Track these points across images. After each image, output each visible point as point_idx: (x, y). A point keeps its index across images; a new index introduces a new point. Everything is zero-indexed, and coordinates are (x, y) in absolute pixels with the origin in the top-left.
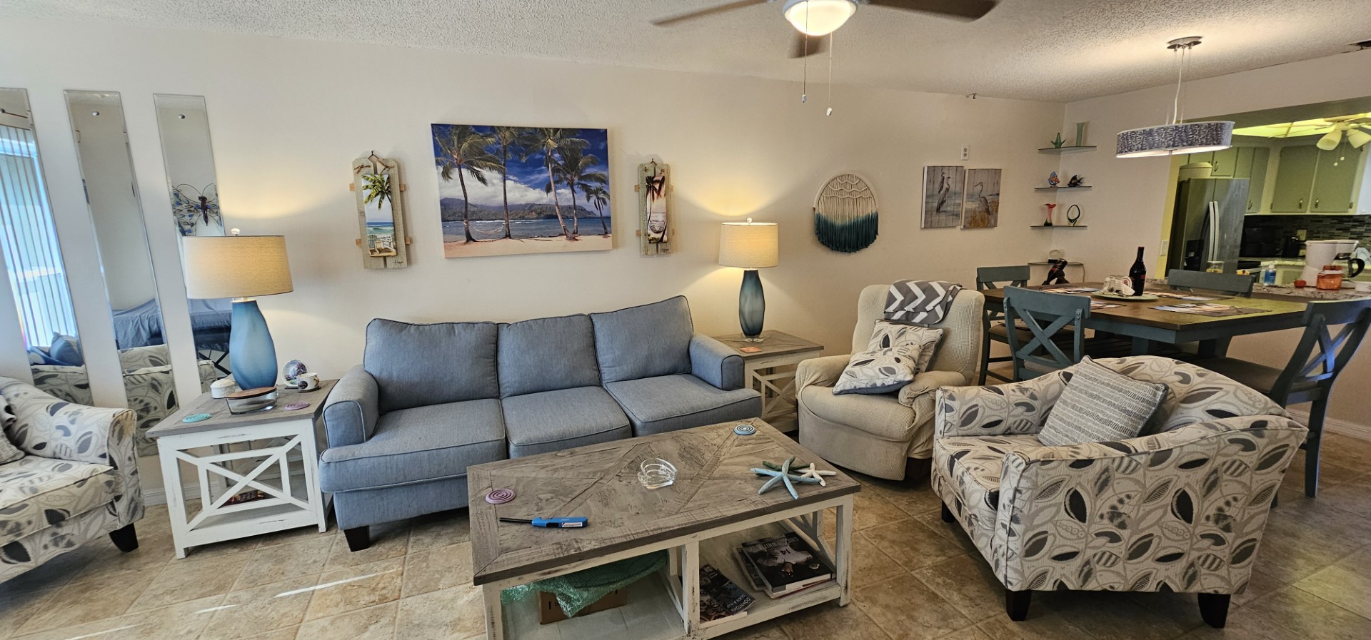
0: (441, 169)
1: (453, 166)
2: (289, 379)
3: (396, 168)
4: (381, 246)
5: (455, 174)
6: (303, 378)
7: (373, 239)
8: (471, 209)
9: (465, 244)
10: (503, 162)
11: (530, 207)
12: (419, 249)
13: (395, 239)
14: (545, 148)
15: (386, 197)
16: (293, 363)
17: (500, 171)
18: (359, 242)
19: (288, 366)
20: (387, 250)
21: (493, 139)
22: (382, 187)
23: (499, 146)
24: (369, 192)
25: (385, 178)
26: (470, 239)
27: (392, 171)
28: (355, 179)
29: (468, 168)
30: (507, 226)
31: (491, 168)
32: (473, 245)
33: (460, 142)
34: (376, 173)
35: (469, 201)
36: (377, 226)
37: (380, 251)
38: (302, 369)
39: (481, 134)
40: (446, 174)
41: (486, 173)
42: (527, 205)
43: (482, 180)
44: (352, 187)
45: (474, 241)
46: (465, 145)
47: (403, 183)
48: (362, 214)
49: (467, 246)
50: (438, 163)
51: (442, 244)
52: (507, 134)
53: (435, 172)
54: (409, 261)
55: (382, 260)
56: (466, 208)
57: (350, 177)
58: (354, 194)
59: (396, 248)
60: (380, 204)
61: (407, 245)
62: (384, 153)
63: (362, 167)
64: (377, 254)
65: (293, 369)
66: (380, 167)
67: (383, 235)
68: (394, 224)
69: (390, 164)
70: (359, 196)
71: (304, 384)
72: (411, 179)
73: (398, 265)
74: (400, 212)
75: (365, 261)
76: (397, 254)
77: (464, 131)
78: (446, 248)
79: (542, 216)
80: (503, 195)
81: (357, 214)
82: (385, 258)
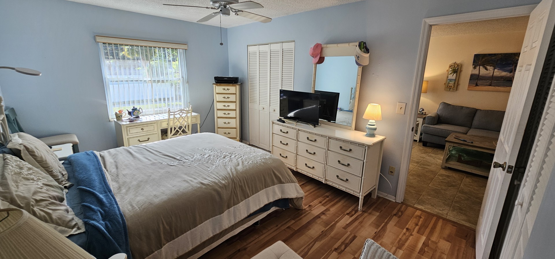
0: (474, 66)
1: (478, 65)
2: (420, 112)
3: (460, 67)
4: (450, 85)
5: (478, 68)
6: (423, 112)
7: (449, 83)
8: (480, 77)
9: (475, 86)
10: (495, 64)
11: (502, 77)
12: (460, 87)
13: (454, 84)
14: (514, 59)
15: (455, 73)
16: (422, 108)
17: (493, 66)
18: (445, 84)
19: (420, 109)
20: (451, 86)
21: (494, 57)
22: (455, 71)
23: (495, 59)
24: (451, 72)
25: (457, 68)
26: (477, 85)
27: (459, 67)
28: (449, 69)
29: (482, 66)
30: (491, 82)
31: (491, 66)
32: (477, 87)
33: (482, 59)
34: (455, 67)
35: (480, 75)
36: (451, 80)
37: (450, 86)
38: (423, 110)
39: (490, 56)
40: (475, 68)
41: (488, 67)
42: (500, 76)
43: (486, 69)
44: (447, 71)
45: (478, 86)
46: (484, 59)
47: (462, 69)
48: (448, 77)
49: (475, 87)
50: (473, 65)
52: (500, 56)
53: (471, 67)
54: (457, 90)
55: (449, 88)
56: (478, 77)
57: (448, 68)
58: (447, 72)
59: (454, 86)
60: (453, 75)
61: (457, 86)
62: (458, 62)
63: (451, 66)
64: (448, 87)
65: (421, 110)
66: (456, 66)
67: (451, 83)
68: (455, 80)
69: (459, 65)
70: (448, 73)
71: (423, 113)
72: (464, 69)
73: (453, 90)
74: (458, 77)
75: (445, 88)
76: (454, 87)
77: (484, 56)
78: (468, 87)
79: (506, 80)
80: (492, 73)
81: (446, 77)
82: (450, 88)
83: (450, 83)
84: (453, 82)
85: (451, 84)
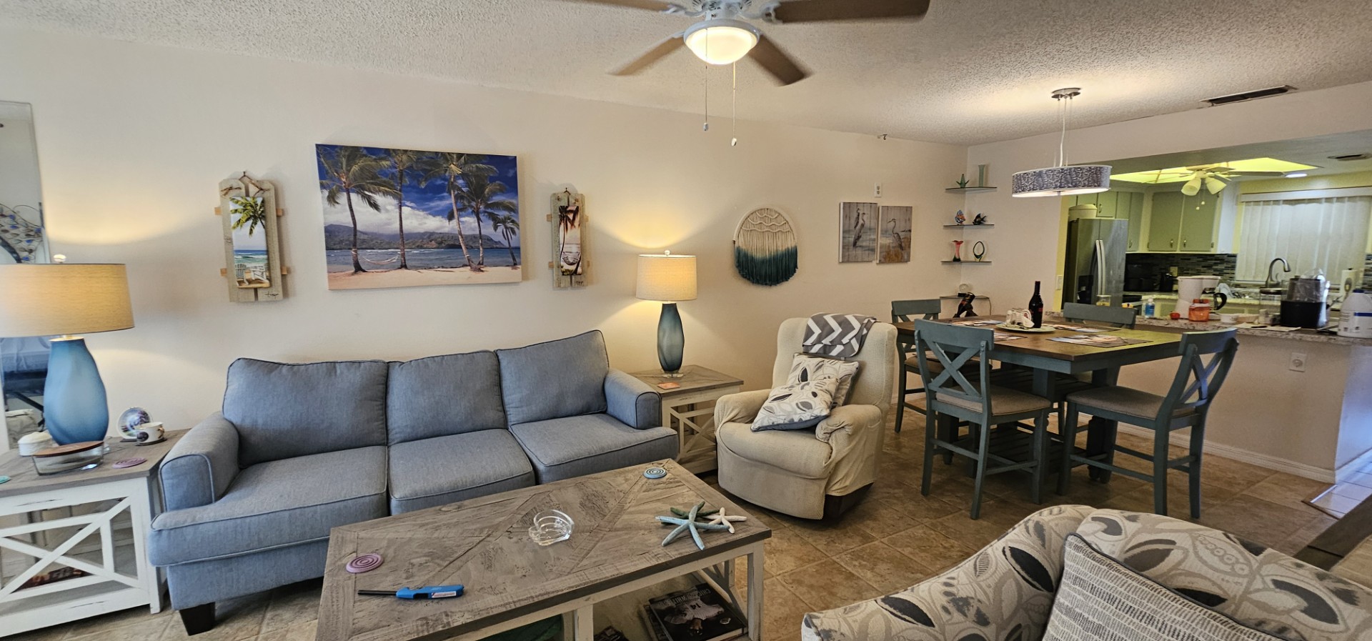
0: (326, 193)
1: (340, 189)
2: (126, 430)
3: (272, 192)
4: (247, 276)
5: (343, 198)
6: (144, 428)
7: (242, 268)
8: (361, 237)
9: (353, 274)
10: (399, 188)
11: (430, 236)
12: (297, 281)
13: (269, 268)
14: (447, 174)
15: (259, 223)
16: (133, 411)
17: (395, 196)
18: (224, 272)
19: (125, 415)
20: (258, 281)
21: (388, 163)
22: (255, 211)
23: (394, 170)
24: (238, 216)
25: (259, 201)
26: (358, 269)
27: (267, 195)
28: (222, 202)
29: (358, 193)
30: (403, 255)
31: (385, 193)
32: (361, 276)
33: (349, 165)
34: (247, 194)
35: (359, 228)
36: (247, 254)
37: (250, 282)
38: (145, 418)
39: (374, 157)
40: (332, 199)
41: (379, 198)
42: (426, 233)
43: (375, 206)
44: (218, 211)
45: (364, 271)
46: (355, 168)
47: (281, 207)
48: (229, 240)
49: (356, 277)
50: (323, 186)
51: (326, 274)
52: (404, 158)
53: (319, 197)
54: (286, 293)
55: (252, 292)
56: (355, 235)
57: (216, 199)
58: (219, 218)
59: (269, 279)
60: (251, 230)
61: (283, 276)
62: (258, 173)
63: (231, 188)
64: (246, 285)
65: (135, 417)
66: (253, 190)
68: (267, 252)
69: (265, 187)
70: (226, 221)
71: (145, 436)
72: (289, 203)
73: (272, 298)
74: (276, 239)
75: (230, 294)
76: (271, 285)
77: (354, 153)
78: (330, 280)
79: (443, 245)
80: (398, 223)
81: (223, 241)
82: (256, 289)
83: (248, 265)
84: (259, 261)
85: (256, 269)
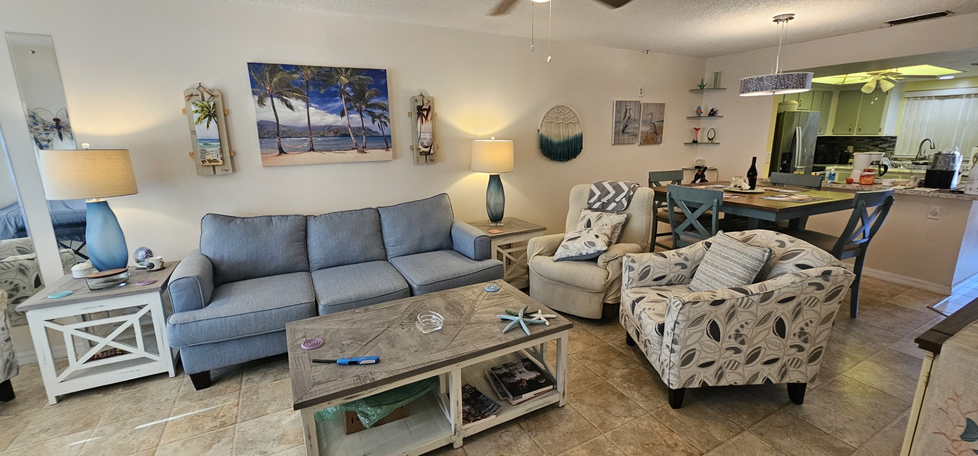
0: (257, 98)
1: (266, 95)
2: (138, 261)
3: (220, 97)
5: (268, 102)
6: (151, 260)
7: (204, 152)
8: (281, 129)
9: (278, 155)
10: (306, 94)
11: (329, 128)
12: (241, 160)
13: (222, 152)
14: (339, 83)
15: (213, 120)
16: (141, 249)
17: (304, 100)
18: (192, 155)
19: (137, 252)
20: (215, 161)
21: (298, 76)
22: (209, 112)
23: (302, 81)
24: (198, 115)
25: (212, 104)
26: (282, 152)
27: (216, 99)
28: (187, 105)
29: (278, 98)
30: (311, 142)
31: (297, 98)
32: (284, 156)
33: (271, 78)
34: (203, 100)
35: (280, 123)
36: (207, 142)
37: (210, 161)
38: (149, 253)
39: (288, 71)
40: (261, 102)
41: (293, 101)
42: (326, 126)
43: (290, 107)
44: (184, 111)
45: (285, 153)
46: (275, 79)
47: (227, 108)
48: (193, 132)
49: (280, 157)
50: (254, 93)
51: (260, 156)
52: (309, 71)
53: (252, 101)
54: (234, 169)
55: (212, 169)
56: (278, 128)
57: (182, 103)
58: (186, 117)
59: (222, 159)
60: (208, 125)
61: (231, 157)
62: (209, 84)
63: (192, 95)
64: (207, 163)
65: (142, 254)
66: (207, 96)
67: (211, 149)
68: (220, 140)
69: (215, 94)
70: (190, 119)
71: (152, 265)
72: (233, 105)
73: (225, 172)
74: (225, 131)
75: (197, 170)
76: (224, 164)
77: (274, 68)
78: (263, 159)
79: (339, 135)
80: (307, 119)
81: (189, 133)
82: (214, 167)
83: (208, 150)
85: (213, 152)
